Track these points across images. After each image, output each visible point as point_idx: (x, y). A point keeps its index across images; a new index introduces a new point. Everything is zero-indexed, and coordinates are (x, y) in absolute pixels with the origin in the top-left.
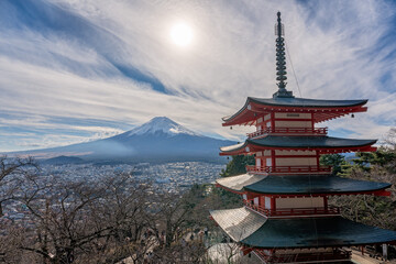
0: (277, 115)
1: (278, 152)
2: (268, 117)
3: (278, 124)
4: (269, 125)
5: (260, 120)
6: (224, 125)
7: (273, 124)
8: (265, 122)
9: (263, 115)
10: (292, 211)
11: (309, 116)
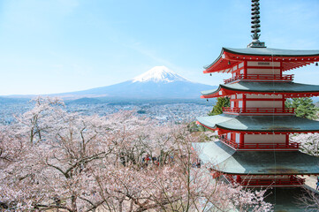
0: (249, 64)
1: (248, 96)
2: (241, 65)
3: (249, 71)
4: (242, 72)
5: (235, 68)
6: (204, 72)
7: (246, 72)
8: (239, 70)
9: (237, 64)
10: (257, 146)
11: (278, 64)
